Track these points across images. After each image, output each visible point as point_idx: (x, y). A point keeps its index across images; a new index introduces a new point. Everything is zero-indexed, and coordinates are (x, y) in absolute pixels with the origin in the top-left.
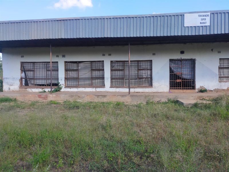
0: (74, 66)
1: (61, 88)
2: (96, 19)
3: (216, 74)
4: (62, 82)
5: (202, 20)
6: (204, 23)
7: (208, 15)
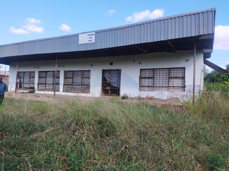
0: (44, 75)
1: (35, 91)
2: (33, 41)
3: (137, 83)
4: (36, 86)
5: (90, 38)
6: (91, 41)
7: (93, 35)
